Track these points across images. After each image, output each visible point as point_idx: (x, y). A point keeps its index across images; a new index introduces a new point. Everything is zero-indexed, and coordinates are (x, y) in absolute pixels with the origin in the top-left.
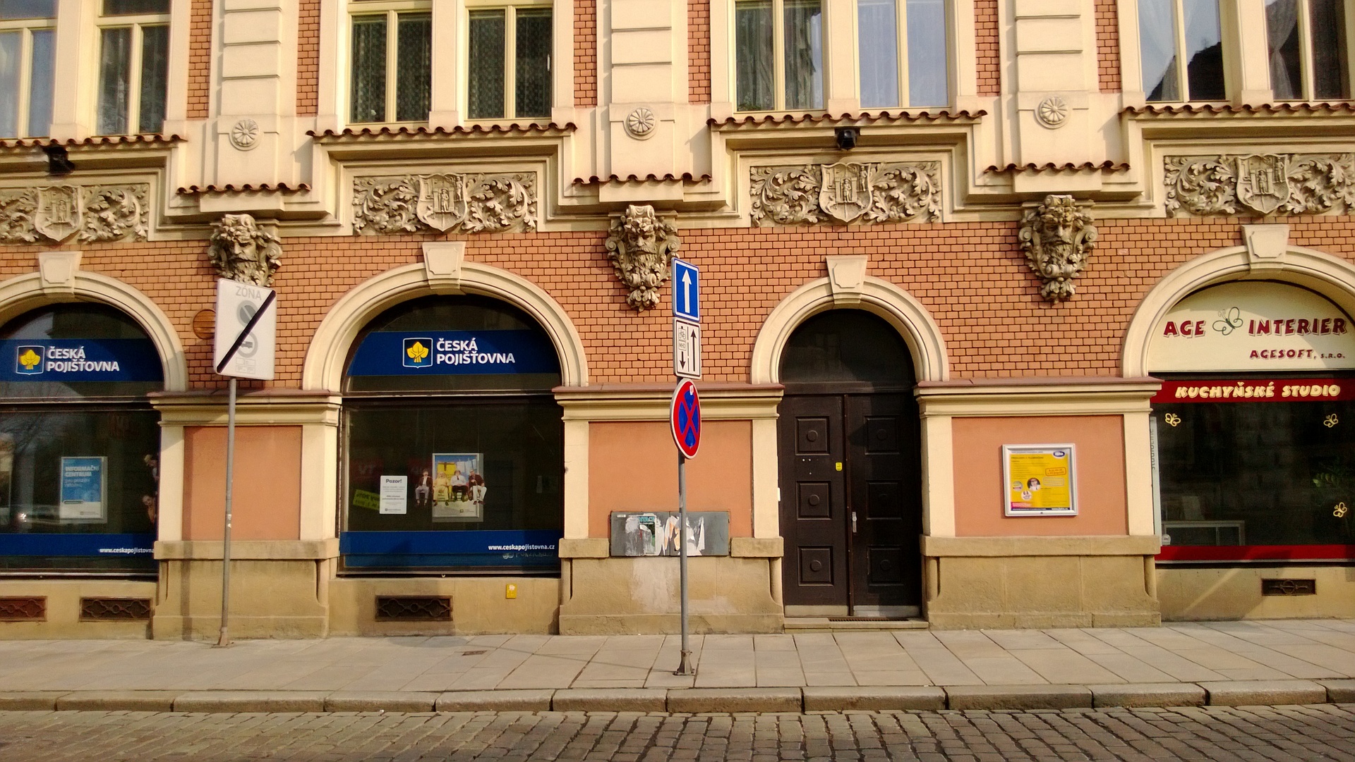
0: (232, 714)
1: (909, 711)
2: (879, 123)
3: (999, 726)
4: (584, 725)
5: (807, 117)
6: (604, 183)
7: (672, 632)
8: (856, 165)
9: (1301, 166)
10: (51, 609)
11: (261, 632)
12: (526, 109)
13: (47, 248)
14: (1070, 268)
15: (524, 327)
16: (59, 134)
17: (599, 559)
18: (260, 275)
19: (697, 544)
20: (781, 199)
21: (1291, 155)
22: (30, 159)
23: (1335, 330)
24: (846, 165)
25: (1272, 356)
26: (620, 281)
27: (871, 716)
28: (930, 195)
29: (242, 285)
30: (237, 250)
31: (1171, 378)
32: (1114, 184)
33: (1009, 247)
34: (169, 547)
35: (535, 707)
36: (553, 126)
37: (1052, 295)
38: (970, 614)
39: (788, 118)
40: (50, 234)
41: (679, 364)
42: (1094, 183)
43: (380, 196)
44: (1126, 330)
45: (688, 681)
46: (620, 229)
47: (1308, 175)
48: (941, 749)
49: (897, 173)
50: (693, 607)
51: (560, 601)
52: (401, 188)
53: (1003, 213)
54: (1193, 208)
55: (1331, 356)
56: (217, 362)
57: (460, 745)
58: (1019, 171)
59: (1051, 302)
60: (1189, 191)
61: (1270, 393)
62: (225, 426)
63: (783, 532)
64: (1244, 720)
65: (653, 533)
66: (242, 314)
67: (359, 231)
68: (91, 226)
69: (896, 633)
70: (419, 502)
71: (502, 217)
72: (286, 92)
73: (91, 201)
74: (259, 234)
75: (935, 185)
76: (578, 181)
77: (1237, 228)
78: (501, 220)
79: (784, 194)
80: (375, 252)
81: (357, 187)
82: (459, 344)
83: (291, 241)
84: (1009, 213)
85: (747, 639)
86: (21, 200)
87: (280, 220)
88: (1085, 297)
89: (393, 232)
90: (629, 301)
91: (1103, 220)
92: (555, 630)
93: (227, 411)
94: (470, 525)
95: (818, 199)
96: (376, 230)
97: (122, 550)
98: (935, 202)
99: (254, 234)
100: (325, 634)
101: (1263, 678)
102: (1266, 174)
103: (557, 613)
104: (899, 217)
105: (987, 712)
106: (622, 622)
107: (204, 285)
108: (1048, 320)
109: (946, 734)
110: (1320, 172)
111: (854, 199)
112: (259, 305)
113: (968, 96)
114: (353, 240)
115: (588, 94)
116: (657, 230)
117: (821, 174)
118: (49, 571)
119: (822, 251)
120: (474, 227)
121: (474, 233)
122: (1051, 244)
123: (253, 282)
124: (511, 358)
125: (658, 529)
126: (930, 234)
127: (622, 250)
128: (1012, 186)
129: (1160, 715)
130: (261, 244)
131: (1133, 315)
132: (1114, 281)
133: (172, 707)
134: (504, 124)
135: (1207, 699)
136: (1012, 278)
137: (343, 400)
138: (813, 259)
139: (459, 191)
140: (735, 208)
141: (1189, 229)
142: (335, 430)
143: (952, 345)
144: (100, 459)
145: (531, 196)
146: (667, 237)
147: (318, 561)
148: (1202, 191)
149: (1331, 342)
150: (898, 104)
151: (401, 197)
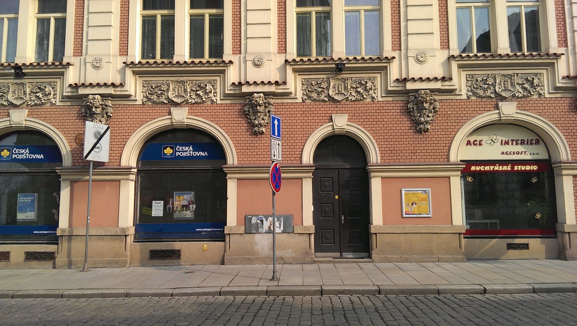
0: (87, 299)
1: (364, 295)
2: (353, 62)
3: (400, 301)
4: (233, 301)
5: (324, 59)
6: (244, 85)
7: (270, 263)
8: (344, 78)
9: (521, 78)
10: (12, 257)
11: (101, 265)
12: (213, 55)
13: (13, 108)
14: (428, 119)
15: (212, 141)
16: (19, 61)
17: (241, 234)
18: (103, 120)
19: (280, 228)
20: (314, 91)
21: (517, 74)
22: (6, 71)
23: (536, 144)
24: (340, 78)
25: (510, 154)
26: (250, 123)
27: (349, 297)
28: (373, 90)
29: (96, 124)
30: (94, 109)
31: (468, 162)
32: (446, 86)
33: (404, 111)
34: (63, 230)
35: (213, 294)
36: (224, 62)
37: (421, 129)
38: (389, 256)
39: (317, 59)
40: (14, 102)
41: (273, 156)
42: (438, 85)
43: (153, 89)
44: (451, 143)
45: (276, 283)
46: (250, 103)
47: (524, 82)
48: (377, 310)
49: (360, 81)
50: (278, 253)
51: (225, 251)
52: (162, 86)
53: (402, 97)
54: (478, 95)
55: (534, 154)
56: (85, 154)
57: (182, 310)
58: (408, 81)
59: (421, 132)
60: (476, 88)
61: (509, 169)
62: (88, 181)
63: (315, 223)
64: (500, 300)
65: (263, 224)
66: (95, 136)
67: (144, 102)
68: (32, 99)
69: (359, 264)
70: (168, 211)
71: (203, 98)
72: (114, 46)
73: (33, 89)
74: (103, 103)
75: (375, 86)
76: (233, 84)
77: (495, 103)
78: (203, 99)
79: (315, 90)
80: (151, 111)
81: (144, 85)
82: (185, 148)
83: (116, 106)
84: (404, 97)
85: (300, 266)
86: (2, 88)
87: (112, 98)
88: (434, 130)
89: (159, 103)
90: (253, 131)
91: (442, 100)
92: (223, 263)
93: (89, 175)
94: (189, 221)
95: (328, 91)
96: (152, 102)
97: (43, 232)
98: (375, 93)
99: (101, 103)
100: (128, 266)
101: (508, 283)
102: (507, 81)
103: (224, 256)
104: (360, 99)
105: (396, 296)
106: (249, 259)
107: (80, 124)
108: (419, 139)
109: (379, 304)
110: (529, 81)
111: (343, 92)
112: (103, 132)
113: (388, 51)
114: (142, 106)
115: (237, 50)
116: (265, 103)
117: (330, 82)
118: (11, 241)
119: (330, 112)
120: (191, 102)
121: (192, 104)
122: (421, 109)
123: (100, 123)
124: (206, 154)
125: (265, 222)
126: (373, 105)
127: (251, 111)
128: (405, 87)
129: (466, 297)
130: (104, 107)
131: (454, 138)
132: (446, 124)
133: (62, 296)
134: (204, 61)
135: (485, 291)
136: (405, 123)
137: (137, 170)
138: (326, 115)
139: (186, 87)
140: (296, 95)
141: (476, 103)
142: (134, 183)
143: (381, 149)
144: (35, 194)
145: (215, 89)
146: (269, 106)
147: (126, 236)
148: (482, 89)
149: (534, 148)
150: (360, 54)
151: (162, 89)
